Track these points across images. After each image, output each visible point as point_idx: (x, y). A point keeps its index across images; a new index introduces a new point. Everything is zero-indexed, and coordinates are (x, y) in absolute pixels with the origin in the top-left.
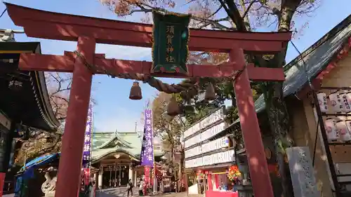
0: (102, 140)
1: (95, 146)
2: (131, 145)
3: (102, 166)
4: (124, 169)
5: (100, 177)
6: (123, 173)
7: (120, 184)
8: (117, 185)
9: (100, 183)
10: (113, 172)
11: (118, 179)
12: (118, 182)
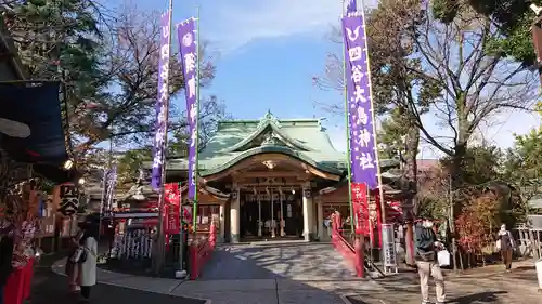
0: (240, 135)
1: (225, 147)
2: (305, 146)
3: (236, 187)
4: (290, 198)
5: (234, 214)
6: (289, 207)
7: (282, 233)
8: (278, 234)
9: (234, 229)
10: (266, 204)
11: (278, 220)
12: (279, 226)
